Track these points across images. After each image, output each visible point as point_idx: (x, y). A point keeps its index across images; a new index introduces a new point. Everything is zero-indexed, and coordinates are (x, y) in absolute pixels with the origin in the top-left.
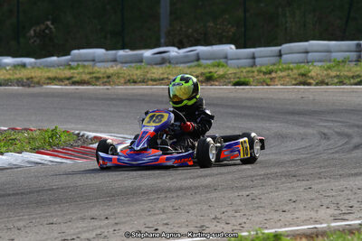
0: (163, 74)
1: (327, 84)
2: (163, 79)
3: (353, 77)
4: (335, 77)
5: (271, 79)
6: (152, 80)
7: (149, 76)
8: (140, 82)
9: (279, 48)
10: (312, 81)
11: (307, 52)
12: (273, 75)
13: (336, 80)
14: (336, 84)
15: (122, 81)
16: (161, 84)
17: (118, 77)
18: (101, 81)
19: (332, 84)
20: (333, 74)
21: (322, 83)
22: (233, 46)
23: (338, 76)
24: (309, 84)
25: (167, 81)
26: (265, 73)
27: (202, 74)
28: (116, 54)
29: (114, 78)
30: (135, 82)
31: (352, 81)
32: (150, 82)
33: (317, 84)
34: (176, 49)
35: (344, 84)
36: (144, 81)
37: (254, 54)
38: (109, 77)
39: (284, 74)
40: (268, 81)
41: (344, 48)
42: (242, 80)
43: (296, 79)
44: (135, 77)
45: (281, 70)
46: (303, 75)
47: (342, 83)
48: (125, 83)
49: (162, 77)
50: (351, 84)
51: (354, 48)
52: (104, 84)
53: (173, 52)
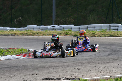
0: (53, 33)
1: (101, 36)
7: (49, 33)
9: (87, 26)
11: (95, 27)
14: (103, 36)
18: (35, 35)
19: (102, 37)
20: (102, 33)
21: (99, 36)
22: (74, 25)
24: (95, 36)
27: (65, 33)
28: (40, 27)
29: (39, 34)
30: (45, 35)
31: (108, 35)
32: (50, 35)
34: (57, 26)
35: (105, 37)
36: (48, 35)
37: (80, 27)
38: (38, 34)
41: (106, 26)
42: (76, 35)
43: (91, 35)
44: (45, 34)
47: (105, 36)
51: (108, 26)
52: (36, 35)
53: (56, 26)
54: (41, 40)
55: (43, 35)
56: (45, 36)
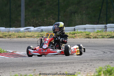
0: (32, 34)
1: (98, 38)
2: (32, 36)
3: (108, 35)
4: (100, 35)
5: (75, 36)
6: (28, 36)
7: (26, 35)
8: (23, 37)
10: (91, 37)
11: (85, 29)
12: (76, 35)
13: (101, 37)
14: (101, 38)
15: (16, 37)
16: (31, 38)
17: (14, 35)
21: (96, 37)
23: (101, 35)
24: (90, 38)
25: (33, 37)
26: (72, 34)
29: (12, 36)
30: (21, 37)
32: (27, 37)
33: (93, 38)
36: (24, 37)
38: (10, 35)
39: (80, 34)
40: (74, 37)
43: (85, 36)
45: (79, 33)
46: (88, 35)
47: (103, 38)
48: (17, 38)
49: (31, 35)
50: (107, 38)
52: (8, 38)
54: (17, 43)
55: (18, 37)
56: (21, 39)
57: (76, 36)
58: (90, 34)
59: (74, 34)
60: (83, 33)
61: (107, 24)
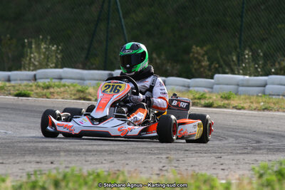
57: (53, 93)
58: (87, 89)
59: (48, 87)
60: (68, 86)
61: (113, 70)
